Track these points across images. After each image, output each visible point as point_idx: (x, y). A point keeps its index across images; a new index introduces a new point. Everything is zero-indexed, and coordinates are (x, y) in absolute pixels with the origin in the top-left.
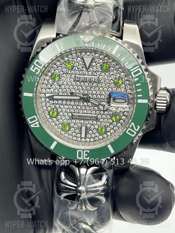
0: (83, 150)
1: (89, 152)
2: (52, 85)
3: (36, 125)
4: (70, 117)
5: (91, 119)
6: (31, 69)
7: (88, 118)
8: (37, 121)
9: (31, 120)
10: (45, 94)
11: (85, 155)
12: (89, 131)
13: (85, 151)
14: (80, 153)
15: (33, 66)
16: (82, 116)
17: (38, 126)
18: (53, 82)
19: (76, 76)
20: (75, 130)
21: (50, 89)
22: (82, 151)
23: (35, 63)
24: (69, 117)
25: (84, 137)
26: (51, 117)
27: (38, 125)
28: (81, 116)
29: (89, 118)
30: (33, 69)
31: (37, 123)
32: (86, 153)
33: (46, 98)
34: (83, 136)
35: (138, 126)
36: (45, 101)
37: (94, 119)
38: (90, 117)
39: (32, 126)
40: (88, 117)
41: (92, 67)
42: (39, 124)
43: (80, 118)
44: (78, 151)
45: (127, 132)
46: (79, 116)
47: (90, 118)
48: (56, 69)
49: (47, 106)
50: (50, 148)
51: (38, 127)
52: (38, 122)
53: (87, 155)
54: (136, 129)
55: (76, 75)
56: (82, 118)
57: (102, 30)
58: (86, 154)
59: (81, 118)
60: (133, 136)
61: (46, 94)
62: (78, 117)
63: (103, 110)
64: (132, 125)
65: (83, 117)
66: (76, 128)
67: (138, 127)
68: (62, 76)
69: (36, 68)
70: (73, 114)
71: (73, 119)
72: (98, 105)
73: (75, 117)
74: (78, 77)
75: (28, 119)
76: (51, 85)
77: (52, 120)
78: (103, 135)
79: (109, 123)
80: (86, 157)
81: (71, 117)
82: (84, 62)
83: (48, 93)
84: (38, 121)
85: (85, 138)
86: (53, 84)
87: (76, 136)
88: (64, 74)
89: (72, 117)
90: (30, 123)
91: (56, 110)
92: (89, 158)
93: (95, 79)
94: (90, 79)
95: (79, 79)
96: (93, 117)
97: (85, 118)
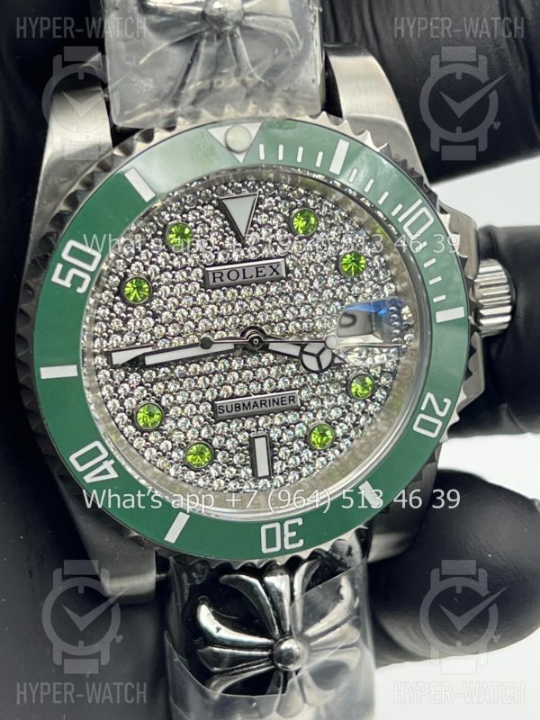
0: (282, 522)
1: (300, 521)
2: (128, 319)
3: (105, 472)
4: (208, 417)
5: (280, 406)
6: (55, 279)
7: (269, 408)
8: (108, 459)
9: (82, 460)
10: (108, 355)
11: (288, 535)
12: (279, 449)
13: (286, 525)
14: (271, 533)
15: (60, 266)
16: (249, 404)
17: (113, 474)
18: (129, 309)
19: (207, 269)
20: (232, 455)
21: (121, 333)
22: (277, 525)
23: (65, 255)
24: (204, 417)
25: (267, 474)
26: (143, 432)
27: (111, 470)
28: (244, 405)
29: (272, 407)
30: (63, 276)
31: (108, 465)
32: (292, 528)
33: (115, 367)
34: (263, 469)
35: (446, 400)
36: (111, 380)
37: (288, 405)
38: (274, 401)
39: (88, 479)
40: (267, 404)
41: (258, 229)
42: (117, 466)
43: (242, 411)
44: (263, 529)
45: (416, 428)
46: (237, 407)
47: (276, 406)
48: (134, 260)
49: (122, 396)
50: (166, 539)
51: (113, 479)
52: (112, 462)
53: (294, 534)
54: (442, 410)
55: (206, 266)
56: (249, 411)
57: (287, 94)
58: (290, 531)
59: (246, 411)
60: (434, 435)
61: (113, 354)
62: (234, 413)
63: (317, 368)
64: (430, 400)
65: (252, 406)
66: (233, 451)
67: (445, 404)
68: (158, 281)
69: (73, 272)
70: (216, 402)
71: (218, 420)
72: (300, 357)
73: (226, 414)
75: (73, 459)
76: (125, 321)
77: (147, 441)
78: (325, 451)
79: (342, 409)
80: (292, 541)
81: (209, 415)
82: (228, 217)
83: (118, 350)
84: (111, 456)
85: (268, 478)
86: (129, 315)
87: (238, 477)
88: (162, 271)
89: (217, 415)
90: (80, 469)
91: (156, 401)
92: (301, 542)
93: (275, 270)
94: (257, 272)
95: (218, 281)
96: (287, 399)
97: (260, 409)
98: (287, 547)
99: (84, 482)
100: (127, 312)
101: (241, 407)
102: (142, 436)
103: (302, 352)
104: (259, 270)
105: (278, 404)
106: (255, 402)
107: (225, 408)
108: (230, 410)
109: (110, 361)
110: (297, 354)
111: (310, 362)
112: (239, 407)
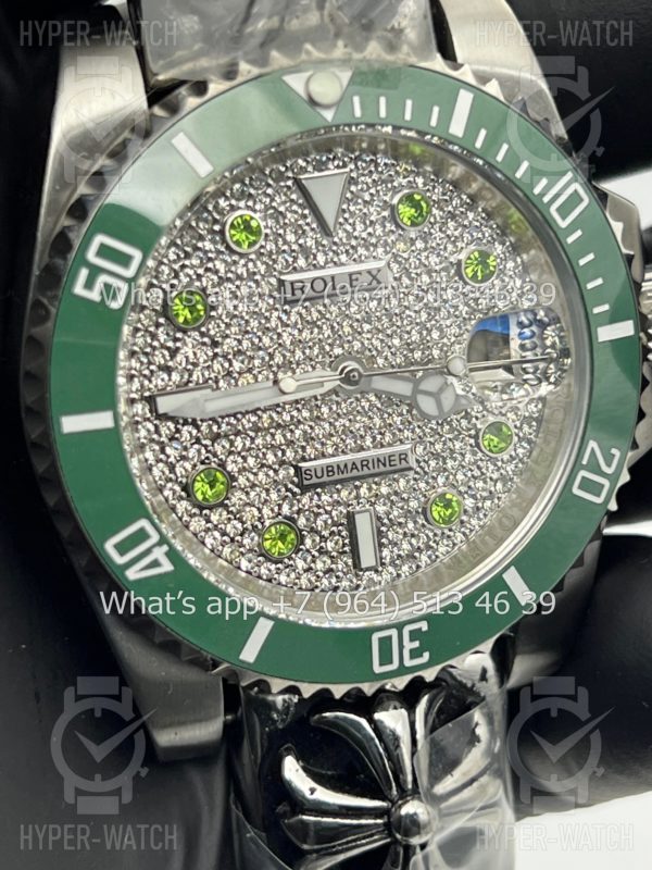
0: (400, 627)
1: (424, 626)
2: (177, 350)
3: (155, 564)
4: (290, 486)
5: (388, 468)
7: (372, 471)
8: (159, 544)
9: (122, 548)
10: (151, 401)
11: (409, 645)
12: (388, 528)
13: (407, 630)
14: (385, 643)
15: (84, 273)
16: (346, 466)
17: (167, 567)
18: (179, 335)
19: (283, 277)
20: (324, 539)
21: (168, 370)
22: (394, 633)
23: (91, 256)
24: (285, 485)
25: (374, 564)
26: (202, 508)
27: (164, 560)
28: (338, 467)
29: (377, 470)
31: (159, 553)
32: (414, 635)
33: (161, 418)
34: (368, 558)
35: (614, 451)
36: (156, 437)
37: (399, 466)
38: (379, 460)
39: (132, 574)
40: (370, 465)
41: (350, 221)
42: (173, 555)
43: (336, 477)
44: (376, 637)
45: (576, 491)
46: (329, 470)
47: (382, 468)
48: (183, 266)
49: (172, 459)
50: (241, 657)
51: (166, 573)
52: (165, 548)
53: (416, 644)
54: (609, 465)
55: (281, 273)
56: (345, 476)
58: (412, 640)
59: (341, 476)
60: (599, 500)
61: (159, 400)
62: (325, 479)
64: (593, 450)
65: (349, 467)
66: (326, 533)
67: (614, 455)
70: (300, 465)
71: (304, 489)
72: (413, 398)
73: (314, 480)
74: (292, 283)
75: (109, 546)
76: (173, 352)
77: (208, 521)
78: (450, 530)
80: (415, 654)
81: (293, 482)
82: (310, 204)
83: (163, 392)
84: (163, 541)
85: (375, 569)
86: (178, 344)
87: (333, 569)
88: (222, 281)
90: (120, 560)
91: (219, 465)
92: (426, 656)
93: (374, 277)
94: (351, 280)
95: (298, 293)
96: (397, 458)
97: (361, 473)
98: (408, 663)
99: (126, 579)
100: (176, 340)
101: (336, 470)
102: (201, 515)
103: (416, 391)
104: (354, 277)
105: (384, 465)
106: (354, 464)
107: (313, 473)
108: (319, 474)
109: (154, 409)
110: (409, 393)
111: (427, 405)
112: (332, 471)
